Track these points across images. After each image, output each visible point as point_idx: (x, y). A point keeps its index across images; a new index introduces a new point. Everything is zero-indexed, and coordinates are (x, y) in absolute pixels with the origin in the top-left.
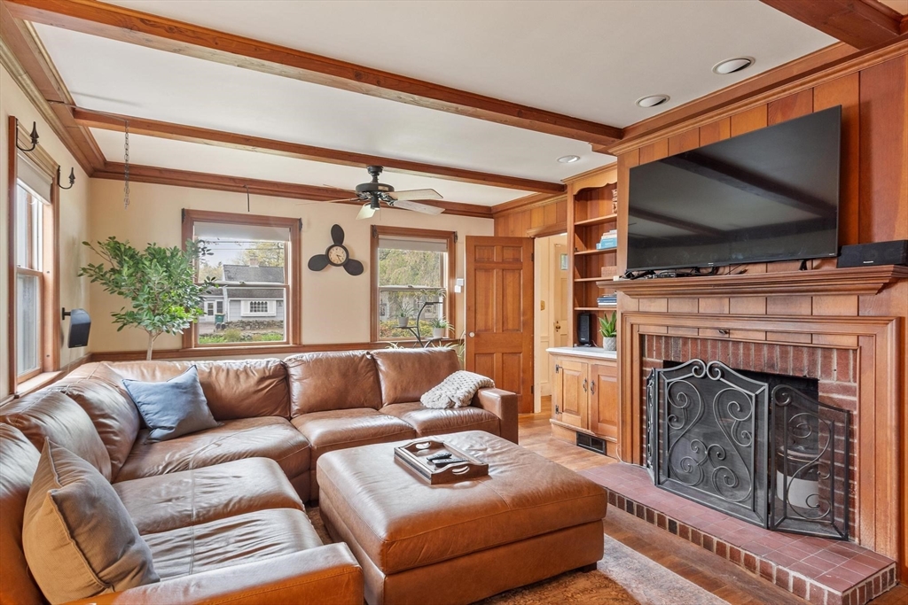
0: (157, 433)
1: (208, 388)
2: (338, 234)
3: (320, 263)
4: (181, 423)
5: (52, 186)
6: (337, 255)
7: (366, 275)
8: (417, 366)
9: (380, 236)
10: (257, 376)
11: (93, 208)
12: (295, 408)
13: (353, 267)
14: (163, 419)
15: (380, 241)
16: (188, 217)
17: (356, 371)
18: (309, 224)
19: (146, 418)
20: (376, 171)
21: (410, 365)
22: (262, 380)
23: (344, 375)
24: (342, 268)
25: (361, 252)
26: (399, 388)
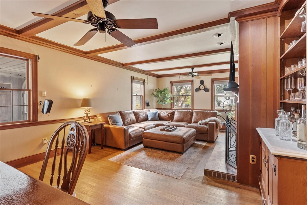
0: (149, 120)
1: (159, 114)
2: (202, 82)
3: (198, 90)
4: (152, 119)
5: (143, 83)
6: (202, 87)
7: (210, 92)
8: (202, 115)
9: (214, 81)
10: (167, 113)
11: (158, 83)
12: (174, 120)
13: (206, 90)
14: (150, 118)
15: (214, 83)
16: (172, 83)
17: (187, 114)
18: (195, 81)
19: (149, 117)
20: (193, 69)
21: (200, 114)
22: (168, 114)
23: (184, 115)
24: (203, 90)
25: (209, 86)
26: (196, 119)
